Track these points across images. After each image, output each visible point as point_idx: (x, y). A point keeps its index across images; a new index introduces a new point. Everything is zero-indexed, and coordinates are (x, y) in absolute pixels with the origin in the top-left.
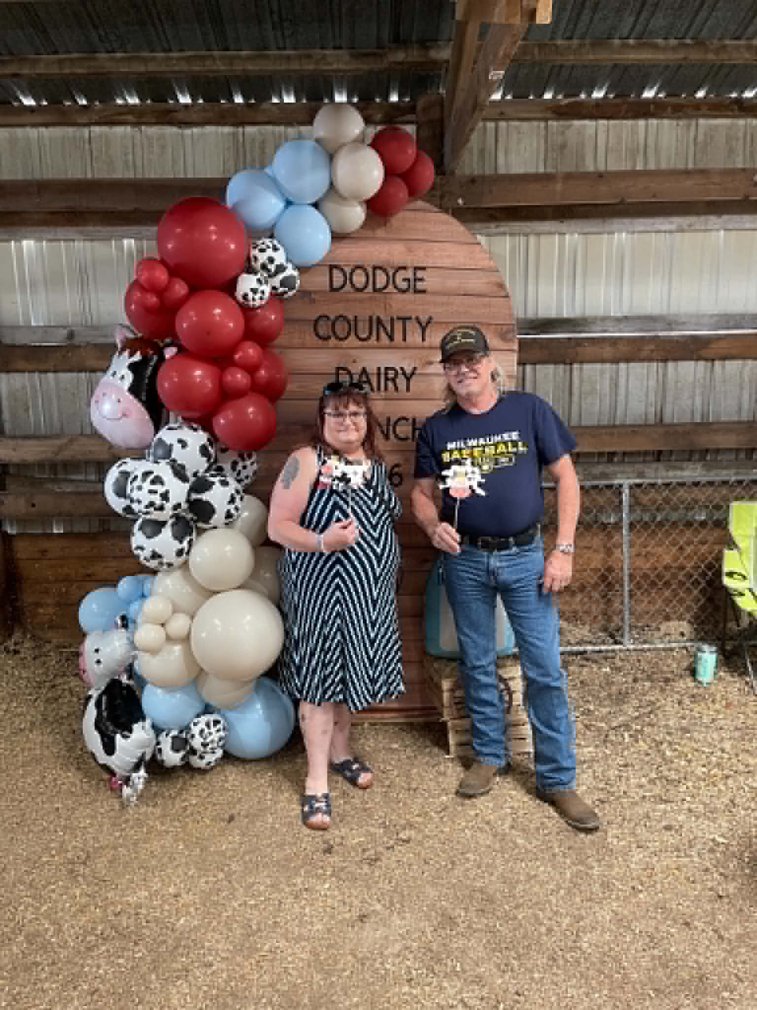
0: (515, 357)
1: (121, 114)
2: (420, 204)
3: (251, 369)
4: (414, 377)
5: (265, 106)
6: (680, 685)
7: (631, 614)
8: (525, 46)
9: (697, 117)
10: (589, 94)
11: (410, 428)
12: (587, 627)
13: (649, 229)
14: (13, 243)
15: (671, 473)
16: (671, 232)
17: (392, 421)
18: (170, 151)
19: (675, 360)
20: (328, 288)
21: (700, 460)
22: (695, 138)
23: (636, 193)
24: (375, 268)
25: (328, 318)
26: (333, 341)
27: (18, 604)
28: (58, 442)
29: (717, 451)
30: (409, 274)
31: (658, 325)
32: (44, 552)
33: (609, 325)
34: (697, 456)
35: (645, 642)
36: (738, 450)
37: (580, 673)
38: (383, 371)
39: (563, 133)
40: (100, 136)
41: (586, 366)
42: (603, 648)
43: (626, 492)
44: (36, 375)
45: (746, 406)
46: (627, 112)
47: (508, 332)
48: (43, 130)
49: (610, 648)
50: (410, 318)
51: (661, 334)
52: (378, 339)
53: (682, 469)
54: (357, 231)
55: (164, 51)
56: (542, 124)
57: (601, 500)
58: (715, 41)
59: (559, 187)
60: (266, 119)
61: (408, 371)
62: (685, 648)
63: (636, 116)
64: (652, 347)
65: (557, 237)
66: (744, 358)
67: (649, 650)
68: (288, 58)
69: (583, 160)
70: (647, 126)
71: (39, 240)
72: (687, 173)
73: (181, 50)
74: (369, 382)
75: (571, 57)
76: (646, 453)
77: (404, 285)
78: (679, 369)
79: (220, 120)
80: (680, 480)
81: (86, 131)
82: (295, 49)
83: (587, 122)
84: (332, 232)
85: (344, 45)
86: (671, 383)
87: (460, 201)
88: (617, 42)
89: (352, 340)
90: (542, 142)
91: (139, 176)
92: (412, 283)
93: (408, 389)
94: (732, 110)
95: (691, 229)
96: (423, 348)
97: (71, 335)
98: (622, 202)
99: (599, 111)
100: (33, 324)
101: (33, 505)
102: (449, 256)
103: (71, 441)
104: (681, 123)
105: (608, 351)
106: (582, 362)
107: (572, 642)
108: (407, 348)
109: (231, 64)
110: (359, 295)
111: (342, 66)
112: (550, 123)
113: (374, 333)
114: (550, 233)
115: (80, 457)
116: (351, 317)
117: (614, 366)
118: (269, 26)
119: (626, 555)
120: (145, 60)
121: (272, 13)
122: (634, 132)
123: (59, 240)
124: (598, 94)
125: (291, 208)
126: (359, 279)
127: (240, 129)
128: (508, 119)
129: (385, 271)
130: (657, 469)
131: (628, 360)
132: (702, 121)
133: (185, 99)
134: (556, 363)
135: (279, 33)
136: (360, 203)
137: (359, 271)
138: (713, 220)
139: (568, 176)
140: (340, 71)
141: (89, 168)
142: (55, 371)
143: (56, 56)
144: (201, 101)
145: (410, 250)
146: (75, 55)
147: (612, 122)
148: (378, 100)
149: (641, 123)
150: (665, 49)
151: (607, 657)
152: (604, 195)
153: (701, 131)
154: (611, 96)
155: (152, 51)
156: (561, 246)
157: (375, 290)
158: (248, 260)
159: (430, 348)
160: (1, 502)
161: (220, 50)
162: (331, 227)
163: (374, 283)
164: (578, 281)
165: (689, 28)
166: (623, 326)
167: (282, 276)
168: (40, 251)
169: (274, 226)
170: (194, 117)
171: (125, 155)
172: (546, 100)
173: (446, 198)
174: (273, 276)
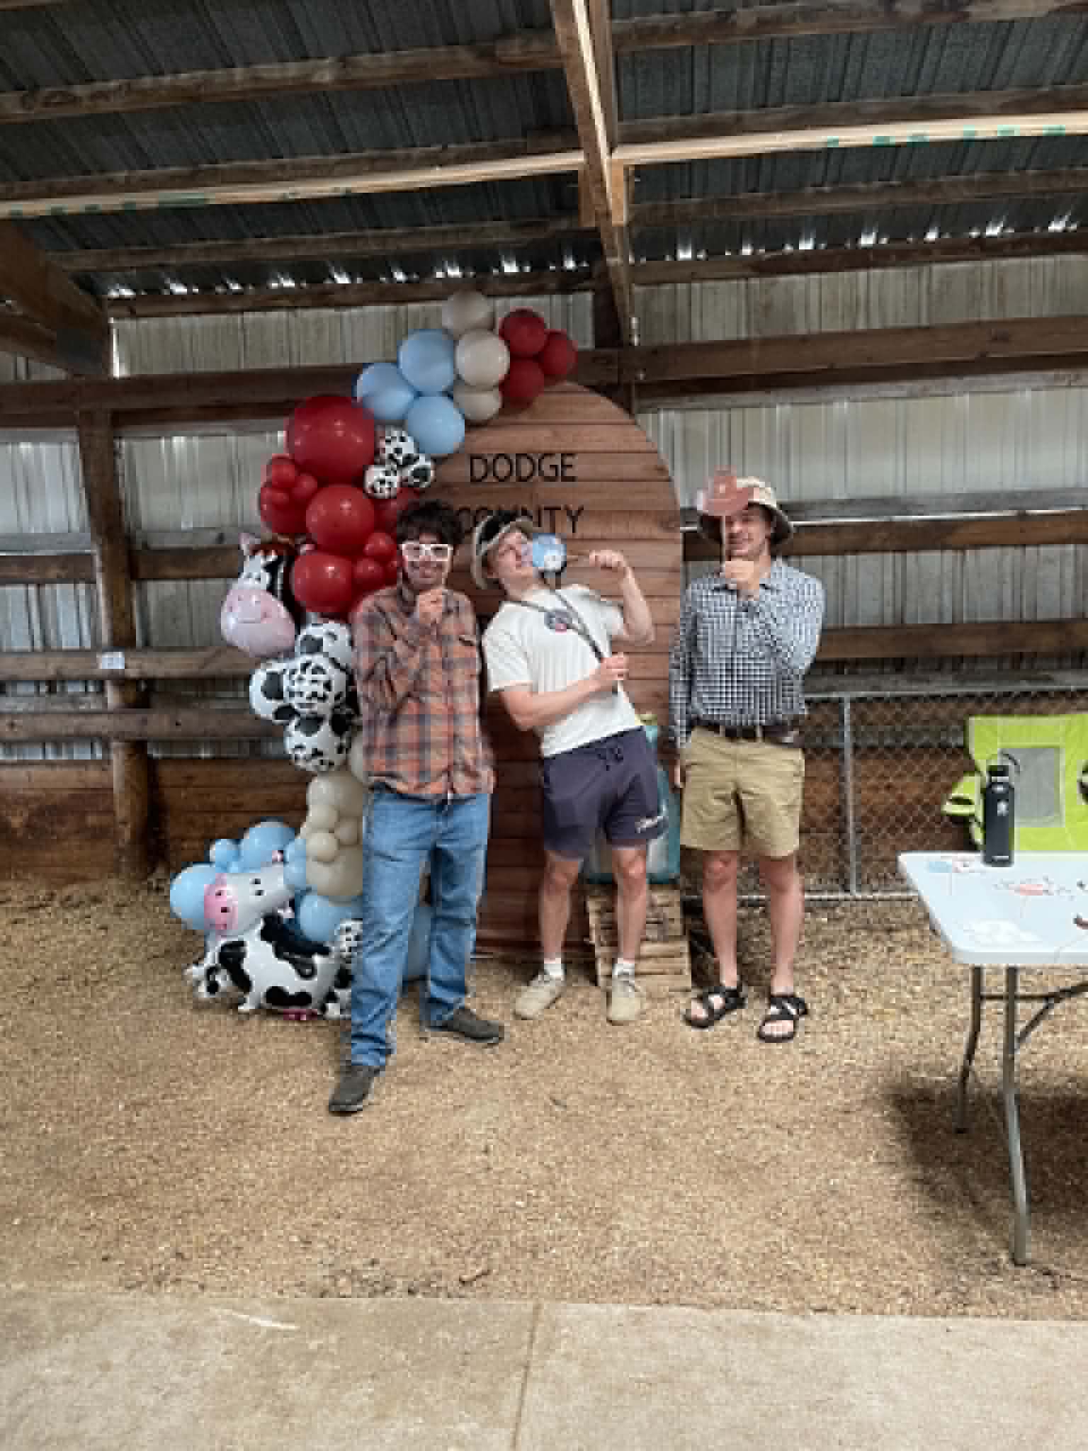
0: (680, 550)
1: (275, 298)
2: (566, 385)
5: (428, 281)
9: (930, 262)
10: (795, 245)
13: (874, 395)
14: (163, 441)
15: (914, 687)
16: (902, 398)
18: (327, 334)
19: (917, 549)
20: (469, 481)
21: (954, 670)
22: (929, 287)
23: (847, 357)
24: (518, 455)
25: (469, 510)
27: (163, 837)
28: (202, 654)
29: (975, 658)
30: (557, 461)
31: (892, 509)
32: (190, 778)
33: (830, 509)
34: (948, 666)
36: (1001, 658)
39: (767, 291)
40: (254, 324)
43: (847, 708)
44: (183, 583)
45: (1008, 603)
46: (842, 263)
47: (671, 520)
48: (194, 318)
49: (834, 896)
50: (558, 509)
51: (897, 518)
53: (926, 682)
54: (494, 418)
55: (315, 233)
56: (743, 283)
58: (929, 180)
59: (754, 354)
60: (429, 295)
63: (853, 266)
64: (884, 534)
65: (764, 410)
66: (1003, 545)
67: (882, 899)
68: (445, 233)
69: (792, 319)
70: (868, 277)
71: (189, 436)
72: (908, 331)
73: (332, 232)
76: (882, 662)
77: (551, 473)
78: (921, 559)
79: (381, 298)
80: (914, 693)
81: (239, 318)
82: (451, 222)
83: (794, 277)
84: (466, 420)
85: (503, 215)
86: (912, 579)
87: (641, 376)
88: (810, 190)
90: (743, 302)
91: (295, 364)
92: (560, 470)
94: (973, 251)
95: (924, 394)
96: (573, 540)
97: (221, 538)
98: (831, 369)
99: (806, 264)
100: (183, 526)
101: (177, 724)
102: (600, 439)
103: (219, 652)
104: (909, 271)
105: (830, 541)
109: (384, 244)
110: (503, 485)
112: (751, 281)
114: (754, 406)
115: (229, 671)
117: (840, 559)
119: (850, 783)
122: (854, 285)
123: (211, 435)
124: (806, 246)
125: (421, 399)
127: (402, 308)
128: (703, 279)
129: (530, 458)
130: (896, 682)
131: (856, 551)
132: (937, 267)
133: (342, 280)
136: (492, 389)
137: (501, 460)
138: (952, 382)
139: (766, 342)
141: (242, 358)
142: (204, 577)
143: (202, 243)
144: (359, 280)
145: (556, 434)
146: (222, 242)
147: (824, 276)
148: (552, 268)
149: (862, 274)
150: (867, 194)
151: (828, 906)
152: (808, 361)
153: (935, 279)
154: (823, 246)
155: (302, 233)
156: (771, 419)
157: (520, 479)
158: (377, 452)
159: (582, 539)
160: (145, 722)
161: (370, 228)
162: (464, 416)
163: (518, 472)
164: (793, 460)
165: (892, 167)
166: (847, 510)
167: (413, 467)
168: (190, 448)
169: (404, 420)
170: (353, 297)
171: (280, 340)
172: (745, 256)
173: (624, 372)
174: (402, 466)
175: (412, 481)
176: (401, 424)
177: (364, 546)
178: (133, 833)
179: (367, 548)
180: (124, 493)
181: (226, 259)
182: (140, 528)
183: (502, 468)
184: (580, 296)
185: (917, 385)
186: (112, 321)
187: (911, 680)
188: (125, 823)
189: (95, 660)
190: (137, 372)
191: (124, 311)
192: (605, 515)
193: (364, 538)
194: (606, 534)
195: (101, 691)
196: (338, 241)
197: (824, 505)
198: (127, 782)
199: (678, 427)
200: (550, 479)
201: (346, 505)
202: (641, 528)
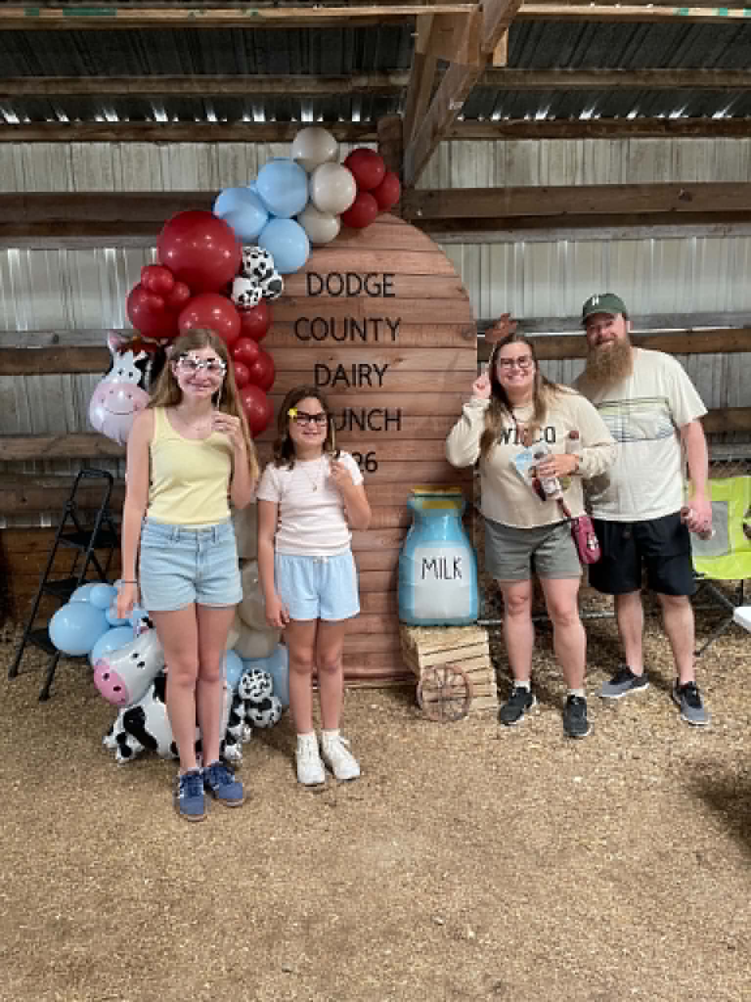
0: (475, 354)
1: (101, 131)
2: (388, 217)
3: (249, 363)
4: (386, 374)
5: (237, 124)
9: (629, 137)
10: (533, 115)
11: (383, 419)
13: (589, 237)
16: (607, 240)
17: (367, 413)
18: (148, 165)
20: (306, 294)
22: (628, 156)
23: (576, 206)
24: (349, 274)
25: (307, 320)
26: (312, 341)
27: (9, 595)
28: (45, 440)
32: (33, 545)
33: (555, 325)
35: (593, 611)
38: (357, 368)
39: (510, 151)
40: (81, 152)
46: (566, 132)
47: (468, 331)
48: (25, 145)
50: (380, 320)
52: (352, 338)
54: (331, 242)
55: (145, 73)
56: (491, 144)
58: (644, 69)
59: (507, 200)
60: (237, 137)
61: (380, 369)
63: (575, 136)
65: (506, 246)
68: (260, 81)
69: (529, 177)
70: (584, 145)
71: (22, 248)
72: (621, 187)
73: (160, 73)
74: (344, 378)
75: (517, 83)
77: (375, 290)
79: (194, 137)
81: (67, 146)
82: (266, 73)
83: (530, 142)
84: (310, 241)
85: (311, 71)
87: (419, 214)
88: (557, 69)
89: (330, 340)
90: (492, 159)
91: (119, 189)
92: (382, 287)
93: (380, 384)
94: (660, 130)
95: (625, 238)
96: (392, 347)
97: (56, 339)
98: (564, 214)
99: (542, 131)
100: (19, 329)
101: (24, 500)
102: (414, 264)
103: (60, 438)
104: (615, 142)
105: (554, 349)
108: (379, 347)
109: (207, 87)
110: (335, 299)
111: (309, 90)
112: (498, 142)
113: (349, 334)
114: (500, 242)
115: (68, 454)
116: (328, 319)
118: (243, 53)
120: (125, 82)
121: (246, 41)
122: (574, 151)
124: (540, 116)
125: (273, 222)
126: (335, 285)
127: (214, 146)
128: (460, 139)
129: (357, 277)
131: (572, 357)
132: (634, 141)
133: (161, 118)
135: (252, 60)
136: (336, 216)
137: (334, 277)
138: (644, 230)
139: (516, 191)
140: (307, 94)
141: (70, 182)
142: (42, 373)
143: (41, 78)
144: (176, 120)
145: (379, 258)
146: (59, 77)
147: (553, 142)
148: (341, 120)
149: (580, 142)
150: (600, 76)
152: (547, 207)
153: (633, 149)
154: (553, 118)
155: (133, 73)
156: (510, 254)
157: (349, 294)
159: (400, 347)
161: (195, 73)
162: (309, 237)
163: (348, 288)
164: (526, 285)
165: (621, 57)
166: (567, 326)
168: (24, 260)
169: (258, 238)
170: (171, 134)
171: (105, 169)
172: (495, 121)
173: (407, 210)
174: (262, 279)
175: (268, 293)
177: (234, 349)
179: (237, 351)
181: (62, 92)
185: (620, 231)
192: (417, 326)
193: (234, 343)
194: (420, 341)
197: (551, 320)
200: (374, 295)
201: (217, 311)
202: (446, 338)
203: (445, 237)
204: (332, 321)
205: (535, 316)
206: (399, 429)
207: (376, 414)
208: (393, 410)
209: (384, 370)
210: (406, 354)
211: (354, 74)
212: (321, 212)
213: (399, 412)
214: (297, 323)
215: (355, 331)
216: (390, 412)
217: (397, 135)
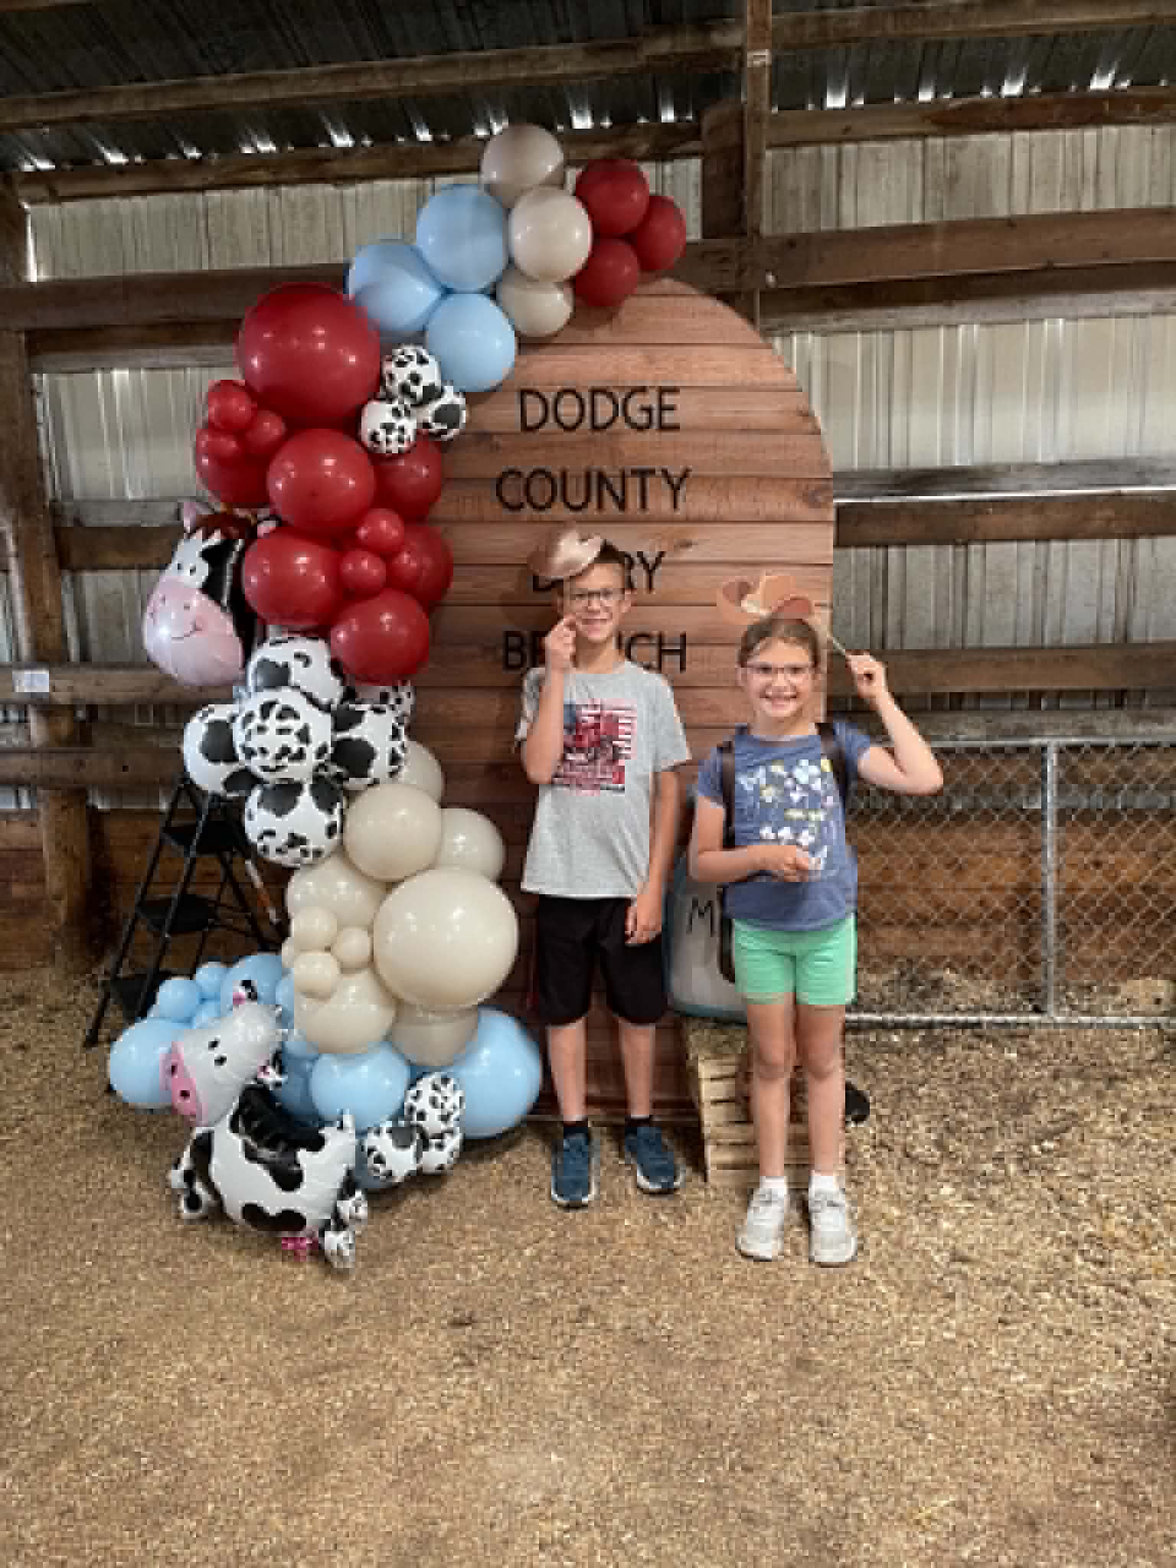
0: (830, 533)
1: (251, 168)
2: (667, 284)
3: (386, 554)
4: (660, 568)
5: (463, 141)
6: (1134, 1088)
7: (1059, 964)
8: (872, 14)
10: (997, 87)
11: (654, 651)
12: (991, 983)
13: (1105, 311)
14: (99, 376)
15: (1141, 729)
16: (1143, 315)
17: (625, 640)
18: (323, 221)
19: (1152, 534)
20: (519, 429)
23: (1071, 253)
24: (594, 392)
25: (519, 474)
26: (528, 511)
27: (112, 914)
30: (651, 400)
31: (1121, 477)
33: (1032, 476)
35: (1088, 1012)
37: (967, 1058)
39: (953, 157)
40: (221, 205)
41: (991, 547)
42: (1010, 1018)
43: (1052, 758)
44: (134, 573)
46: (1063, 116)
47: (820, 490)
48: (138, 201)
49: (1023, 1019)
50: (652, 472)
51: (1125, 490)
52: (600, 505)
53: (1161, 722)
54: (560, 333)
55: (299, 65)
56: (918, 144)
57: (1009, 773)
59: (937, 246)
60: (467, 164)
61: (651, 559)
62: (1158, 1026)
63: (1080, 123)
64: (1110, 512)
65: (942, 331)
67: (1091, 1025)
68: (487, 62)
69: (989, 200)
70: (1099, 138)
71: (136, 368)
73: (324, 62)
75: (950, 28)
76: (1097, 694)
77: (641, 418)
78: (1158, 548)
79: (398, 169)
80: (1149, 740)
81: (199, 197)
82: (497, 47)
83: (992, 137)
84: (518, 335)
85: (575, 34)
86: (1143, 576)
87: (771, 278)
89: (559, 511)
90: (918, 173)
91: (278, 264)
92: (655, 413)
93: (650, 587)
96: (673, 521)
98: (1049, 268)
99: (1012, 116)
100: (130, 496)
101: (125, 768)
102: (716, 369)
104: (1161, 130)
105: (1029, 522)
106: (985, 541)
107: (962, 1006)
108: (648, 521)
109: (399, 80)
110: (570, 436)
111: (569, 68)
112: (931, 141)
113: (594, 499)
114: (928, 326)
116: (557, 473)
117: (1042, 546)
118: (452, 14)
119: (1053, 865)
120: (268, 81)
122: (1079, 148)
123: (163, 368)
124: (1012, 89)
125: (452, 299)
127: (428, 183)
128: (856, 140)
129: (610, 395)
130: (1115, 723)
131: (1065, 538)
133: (343, 141)
134: (939, 541)
135: (469, 24)
136: (560, 286)
137: (569, 397)
139: (954, 228)
141: (205, 256)
143: (140, 85)
144: (367, 142)
145: (651, 361)
146: (168, 82)
147: (1037, 135)
148: (642, 121)
149: (1090, 134)
151: (1012, 1033)
152: (1016, 257)
154: (1036, 90)
155: (282, 66)
156: (951, 347)
157: (595, 428)
158: (380, 380)
159: (686, 520)
160: (81, 764)
161: (381, 58)
162: (514, 327)
163: (593, 416)
164: (980, 402)
166: (1056, 478)
167: (436, 405)
168: (137, 386)
169: (423, 332)
170: (358, 166)
171: (256, 231)
172: (923, 103)
173: (746, 274)
174: (420, 404)
175: (436, 427)
176: (419, 337)
177: (357, 528)
178: (69, 908)
179: (363, 532)
180: (46, 448)
181: (173, 105)
182: (69, 496)
183: (569, 410)
184: (681, 164)
185: (1166, 296)
186: (26, 207)
187: (1137, 720)
188: (58, 898)
189: (10, 679)
190: (62, 275)
191: (41, 191)
192: (720, 484)
193: (358, 518)
194: (724, 510)
195: (23, 722)
196: (334, 74)
197: (1025, 469)
198: (58, 845)
199: (817, 358)
200: (640, 428)
201: (329, 462)
202: (775, 503)
203: (825, 321)
204: (564, 475)
205: (994, 460)
206: (682, 668)
207: (644, 641)
208: (672, 634)
209: (658, 561)
210: (697, 533)
211: (646, 35)
212: (531, 280)
213: (684, 636)
214: (500, 481)
215: (606, 493)
216: (666, 640)
217: (734, 139)
